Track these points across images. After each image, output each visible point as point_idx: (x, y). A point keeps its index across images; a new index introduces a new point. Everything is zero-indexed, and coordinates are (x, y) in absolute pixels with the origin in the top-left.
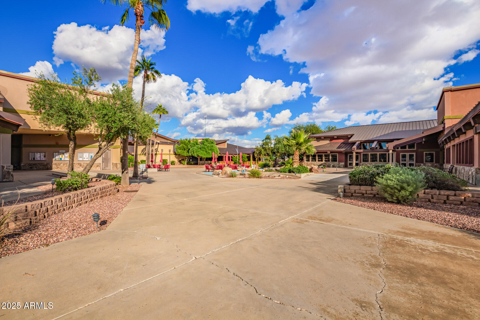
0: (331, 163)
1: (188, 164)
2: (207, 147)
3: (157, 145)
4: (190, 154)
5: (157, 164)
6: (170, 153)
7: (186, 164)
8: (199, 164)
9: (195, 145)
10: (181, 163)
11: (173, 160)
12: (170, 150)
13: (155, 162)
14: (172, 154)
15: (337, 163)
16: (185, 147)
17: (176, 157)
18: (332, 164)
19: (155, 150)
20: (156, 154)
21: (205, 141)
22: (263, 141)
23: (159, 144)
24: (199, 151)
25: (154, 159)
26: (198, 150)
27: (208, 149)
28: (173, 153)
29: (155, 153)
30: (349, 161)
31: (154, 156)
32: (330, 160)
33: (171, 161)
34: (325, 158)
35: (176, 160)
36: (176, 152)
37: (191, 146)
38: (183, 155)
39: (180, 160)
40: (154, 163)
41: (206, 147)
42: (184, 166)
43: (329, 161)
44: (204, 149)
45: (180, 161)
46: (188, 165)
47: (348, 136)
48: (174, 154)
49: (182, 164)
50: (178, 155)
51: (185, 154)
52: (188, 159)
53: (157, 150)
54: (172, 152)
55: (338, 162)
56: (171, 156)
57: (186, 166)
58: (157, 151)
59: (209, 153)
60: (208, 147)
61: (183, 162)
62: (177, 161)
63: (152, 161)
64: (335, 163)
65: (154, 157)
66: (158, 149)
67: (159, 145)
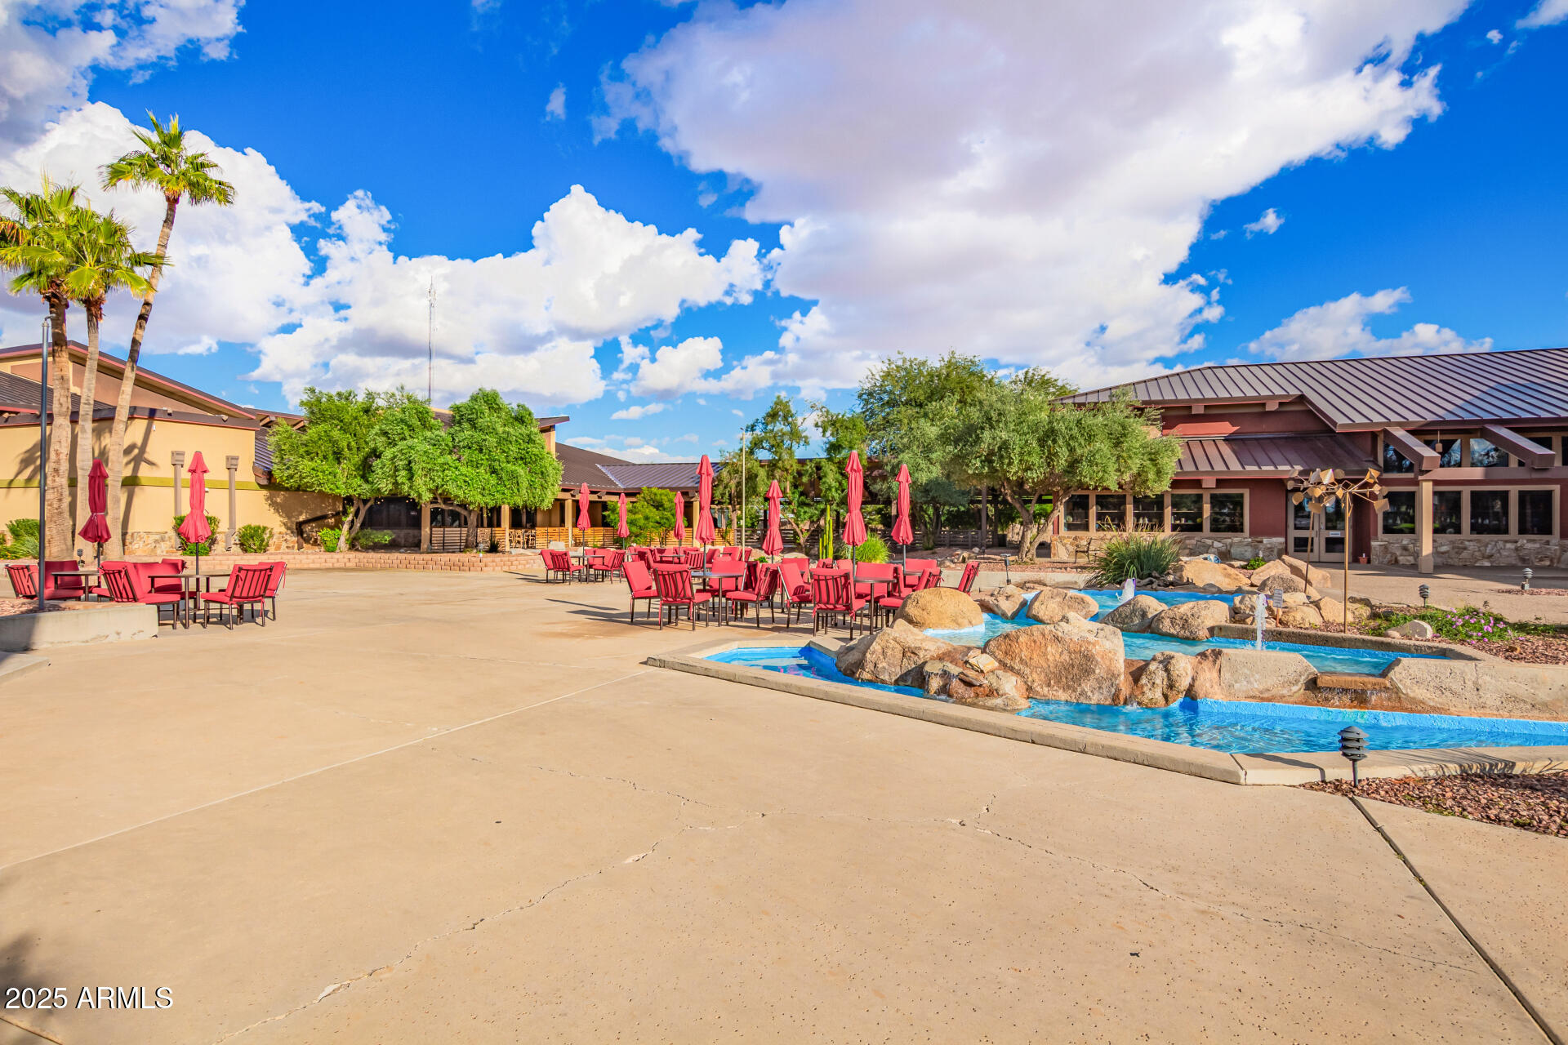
0: (1209, 542)
1: (353, 546)
2: (499, 443)
3: (140, 425)
4: (385, 487)
5: (139, 552)
6: (231, 477)
7: (343, 544)
8: (424, 545)
9: (411, 428)
10: (307, 541)
11: (254, 524)
12: (237, 458)
13: (124, 534)
14: (244, 487)
15: (1245, 537)
16: (344, 440)
17: (273, 504)
18: (1216, 544)
19: (127, 451)
20: (131, 483)
21: (485, 408)
22: (752, 428)
23: (152, 414)
24: (445, 467)
25: (113, 517)
26: (441, 460)
27: (503, 457)
28: (252, 478)
29: (128, 472)
30: (1296, 528)
31: (115, 495)
32: (1207, 525)
33: (240, 524)
34: (1173, 514)
35: (275, 523)
36: (277, 474)
37: (385, 434)
38: (326, 489)
39: (302, 518)
40: (113, 551)
41: (492, 441)
42: (336, 556)
43: (1198, 528)
44: (476, 456)
45: (299, 529)
46: (362, 555)
47: (1264, 405)
48: (262, 487)
49: (315, 543)
50: (287, 489)
51: (342, 480)
52: (357, 514)
53: (137, 455)
54: (246, 473)
55: (1252, 534)
56: (238, 494)
57: (344, 557)
58: (138, 460)
59: (514, 476)
60: (503, 440)
61: (325, 534)
62: (283, 529)
63: (96, 533)
64: (1236, 538)
65: (118, 501)
66: (148, 449)
67: (156, 425)
